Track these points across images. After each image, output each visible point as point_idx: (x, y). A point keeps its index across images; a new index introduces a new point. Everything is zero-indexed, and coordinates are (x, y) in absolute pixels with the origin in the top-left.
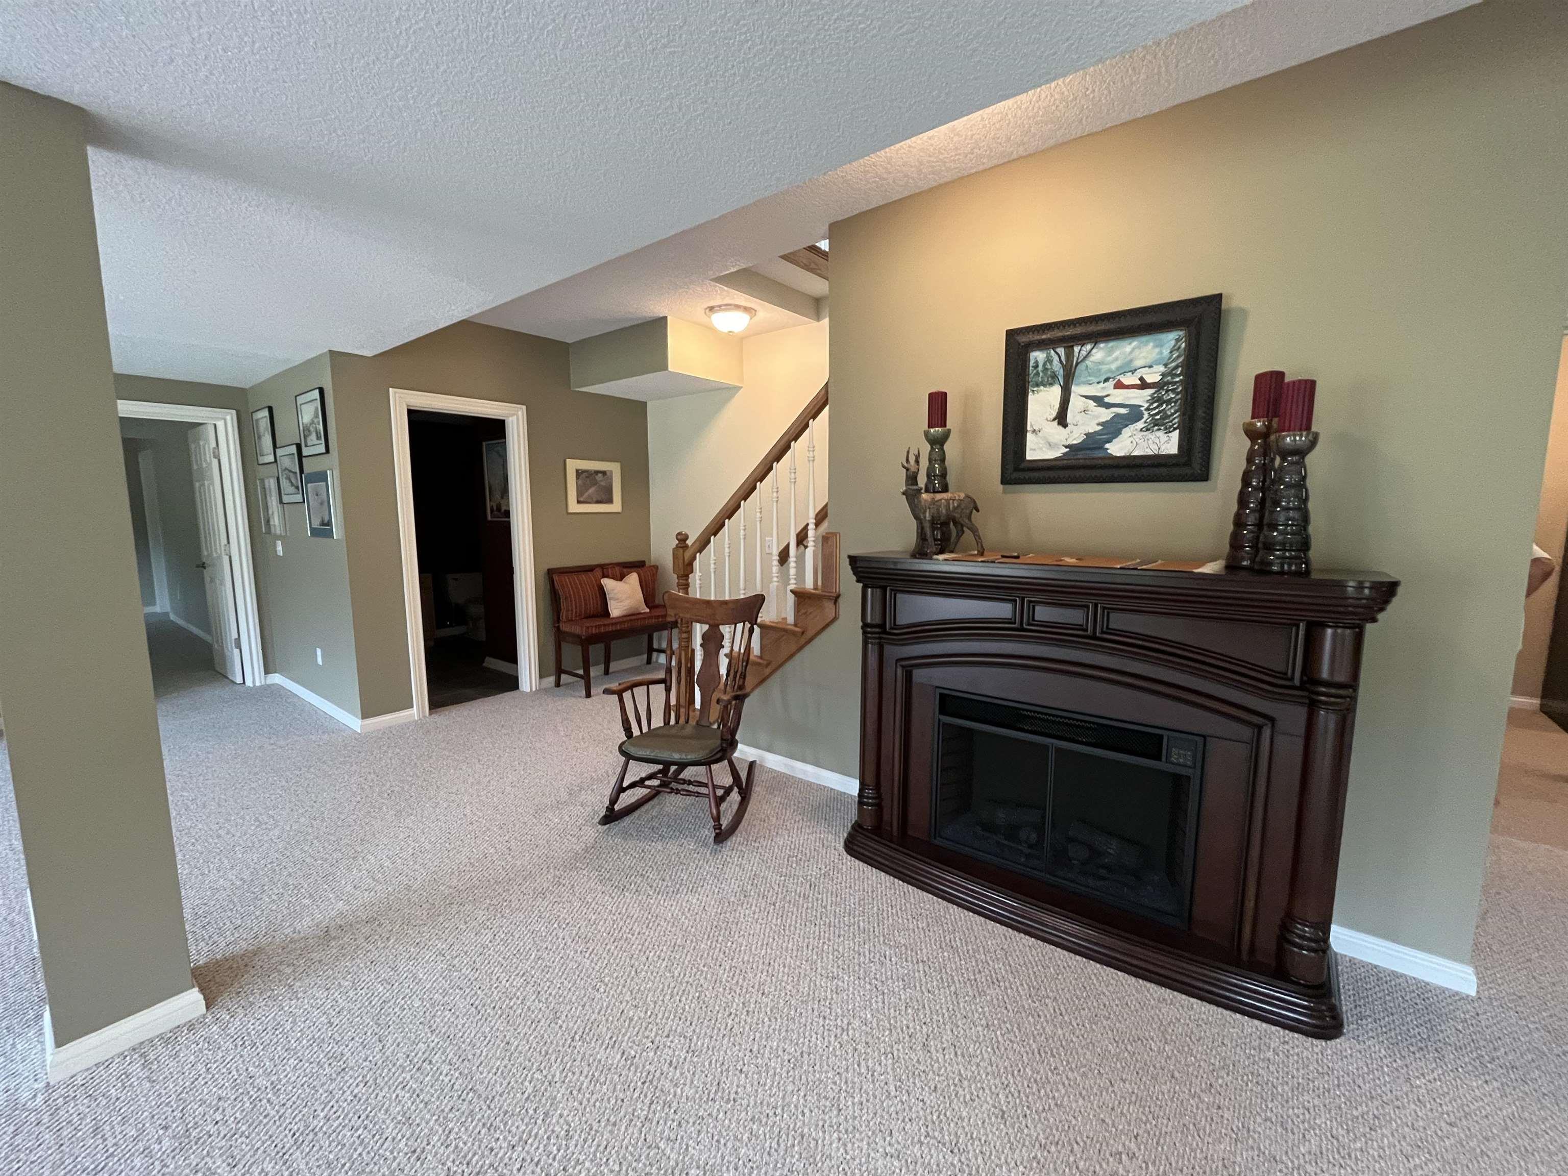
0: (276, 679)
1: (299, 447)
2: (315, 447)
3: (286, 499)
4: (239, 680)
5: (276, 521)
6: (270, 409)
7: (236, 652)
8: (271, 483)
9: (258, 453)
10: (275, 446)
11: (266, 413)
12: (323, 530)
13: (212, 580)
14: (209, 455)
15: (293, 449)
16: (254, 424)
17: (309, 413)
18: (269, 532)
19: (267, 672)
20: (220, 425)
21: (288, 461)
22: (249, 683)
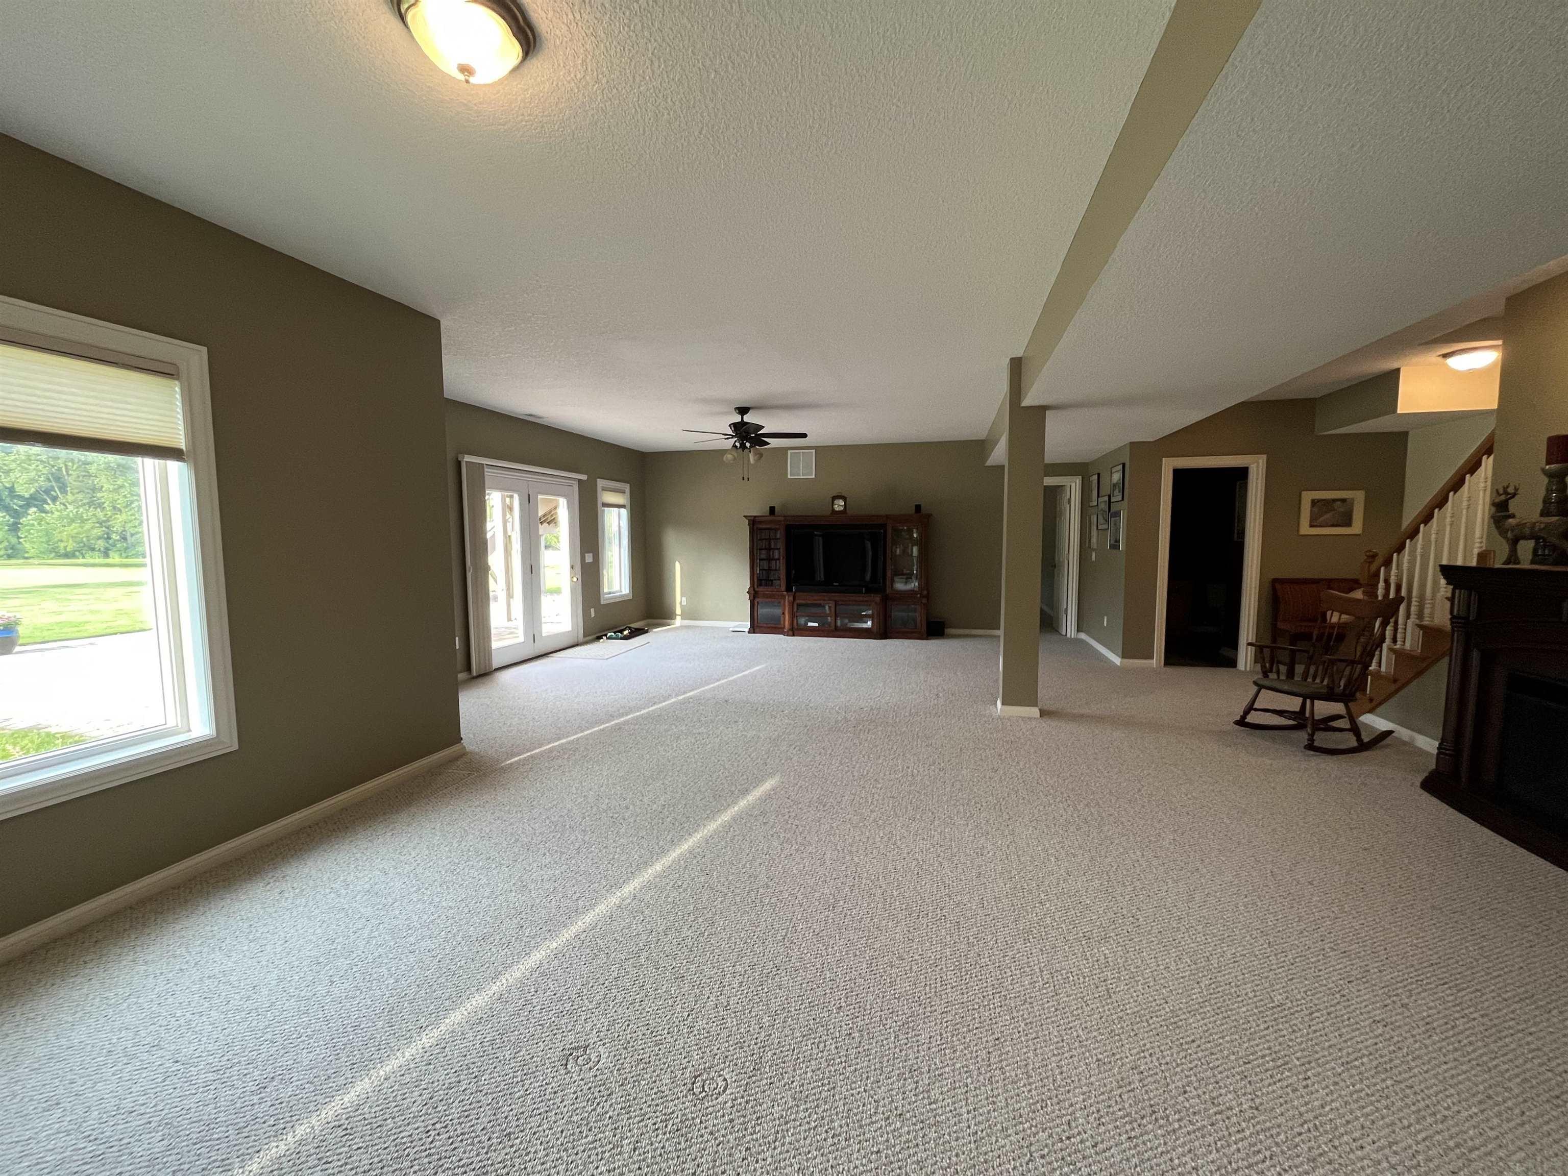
0: (1083, 636)
1: (1109, 497)
2: (1117, 497)
3: (1100, 527)
4: (1064, 633)
5: (1094, 540)
6: (1099, 475)
7: (1065, 616)
8: (1094, 518)
9: (1090, 500)
10: (1098, 496)
11: (1095, 477)
12: (1115, 546)
13: (1059, 574)
14: (1066, 501)
15: (1106, 498)
16: (1090, 482)
17: (1117, 477)
18: (1090, 547)
19: (1078, 631)
20: (1073, 485)
21: (1103, 506)
22: (1068, 635)
